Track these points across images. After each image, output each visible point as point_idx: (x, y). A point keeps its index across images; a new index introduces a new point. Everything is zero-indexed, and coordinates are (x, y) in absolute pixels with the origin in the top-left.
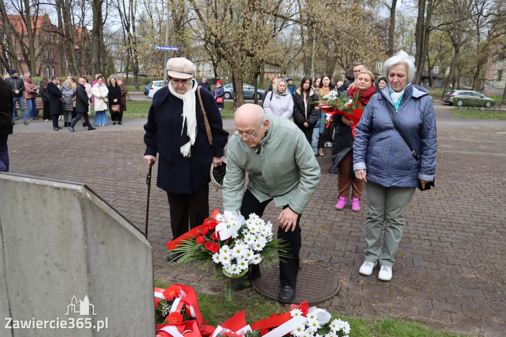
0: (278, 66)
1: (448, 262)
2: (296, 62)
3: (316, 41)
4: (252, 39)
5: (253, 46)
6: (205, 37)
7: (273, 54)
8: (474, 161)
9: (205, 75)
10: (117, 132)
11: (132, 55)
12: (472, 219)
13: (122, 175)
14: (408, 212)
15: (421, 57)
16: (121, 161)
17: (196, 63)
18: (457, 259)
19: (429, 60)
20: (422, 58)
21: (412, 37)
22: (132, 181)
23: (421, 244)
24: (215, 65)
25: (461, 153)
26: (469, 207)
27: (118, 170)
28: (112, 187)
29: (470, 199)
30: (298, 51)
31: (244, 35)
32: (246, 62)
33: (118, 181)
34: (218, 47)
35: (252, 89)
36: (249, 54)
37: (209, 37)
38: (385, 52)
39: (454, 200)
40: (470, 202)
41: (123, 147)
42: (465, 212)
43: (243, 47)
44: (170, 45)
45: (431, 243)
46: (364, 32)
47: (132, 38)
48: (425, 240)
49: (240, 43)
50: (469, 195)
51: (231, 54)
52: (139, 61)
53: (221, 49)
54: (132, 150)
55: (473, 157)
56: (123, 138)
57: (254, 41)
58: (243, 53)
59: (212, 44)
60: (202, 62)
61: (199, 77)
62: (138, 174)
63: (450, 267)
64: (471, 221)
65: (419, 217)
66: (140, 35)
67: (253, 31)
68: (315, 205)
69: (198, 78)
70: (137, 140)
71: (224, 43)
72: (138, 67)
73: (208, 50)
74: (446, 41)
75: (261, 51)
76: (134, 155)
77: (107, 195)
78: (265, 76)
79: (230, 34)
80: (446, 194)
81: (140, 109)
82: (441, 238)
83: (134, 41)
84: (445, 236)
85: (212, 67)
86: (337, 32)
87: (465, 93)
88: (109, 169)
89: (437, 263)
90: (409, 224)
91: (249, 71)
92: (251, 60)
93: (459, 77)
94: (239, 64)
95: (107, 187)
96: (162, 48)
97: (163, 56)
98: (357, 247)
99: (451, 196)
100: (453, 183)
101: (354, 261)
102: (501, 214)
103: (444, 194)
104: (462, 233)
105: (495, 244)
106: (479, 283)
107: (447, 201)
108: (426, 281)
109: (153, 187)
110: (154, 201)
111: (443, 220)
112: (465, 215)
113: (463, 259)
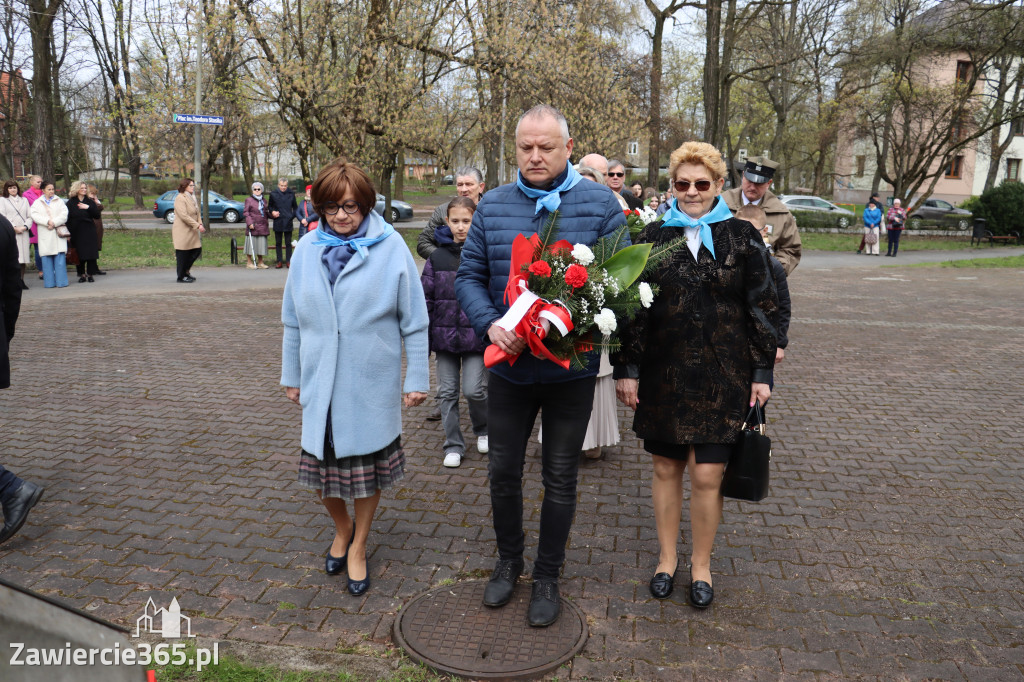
0: (432, 152)
1: (801, 560)
2: (467, 146)
3: (508, 101)
4: (378, 99)
5: (379, 113)
6: (280, 96)
7: (421, 131)
8: (830, 339)
9: (282, 173)
10: (94, 300)
11: (124, 134)
12: (840, 462)
13: (106, 399)
15: (715, 132)
16: (104, 365)
17: (262, 148)
18: (820, 551)
19: (729, 137)
20: (719, 135)
21: (697, 93)
22: (127, 412)
23: (744, 523)
24: (303, 154)
25: (804, 322)
26: (830, 436)
27: (93, 388)
28: (82, 428)
29: (831, 419)
30: (471, 123)
31: (362, 92)
32: (367, 145)
33: (96, 412)
34: (308, 115)
36: (370, 130)
37: (288, 95)
38: (642, 123)
39: (800, 424)
40: (832, 424)
41: (108, 333)
42: (826, 448)
43: (360, 117)
44: (204, 113)
45: (764, 519)
46: (603, 83)
47: (123, 97)
48: (751, 513)
49: (352, 107)
50: (828, 409)
51: (335, 130)
52: (141, 146)
53: (314, 120)
54: (129, 341)
55: (827, 328)
56: (108, 312)
57: (382, 103)
58: (360, 129)
59: (294, 109)
60: (276, 147)
61: (270, 177)
62: (141, 395)
63: (808, 571)
64: (838, 466)
66: (141, 89)
67: (379, 81)
69: (269, 179)
70: (139, 317)
71: (319, 108)
72: (139, 159)
73: (287, 121)
74: (759, 100)
75: (396, 125)
76: (132, 351)
77: (70, 447)
78: (407, 174)
79: (332, 89)
80: (783, 411)
81: (146, 248)
82: (784, 508)
83: (129, 104)
84: (790, 502)
85: (297, 158)
86: (549, 82)
87: (801, 201)
88: (75, 386)
89: (780, 564)
91: (373, 162)
92: (377, 142)
93: (787, 170)
94: (352, 152)
95: (70, 427)
96: (189, 119)
97: (192, 136)
98: (616, 538)
99: (794, 415)
100: (794, 386)
101: (612, 571)
102: (892, 448)
103: (780, 411)
104: (823, 494)
105: (887, 512)
106: (866, 600)
107: (787, 426)
108: (762, 605)
109: (174, 424)
110: (176, 456)
111: (784, 467)
112: (825, 454)
113: (831, 551)
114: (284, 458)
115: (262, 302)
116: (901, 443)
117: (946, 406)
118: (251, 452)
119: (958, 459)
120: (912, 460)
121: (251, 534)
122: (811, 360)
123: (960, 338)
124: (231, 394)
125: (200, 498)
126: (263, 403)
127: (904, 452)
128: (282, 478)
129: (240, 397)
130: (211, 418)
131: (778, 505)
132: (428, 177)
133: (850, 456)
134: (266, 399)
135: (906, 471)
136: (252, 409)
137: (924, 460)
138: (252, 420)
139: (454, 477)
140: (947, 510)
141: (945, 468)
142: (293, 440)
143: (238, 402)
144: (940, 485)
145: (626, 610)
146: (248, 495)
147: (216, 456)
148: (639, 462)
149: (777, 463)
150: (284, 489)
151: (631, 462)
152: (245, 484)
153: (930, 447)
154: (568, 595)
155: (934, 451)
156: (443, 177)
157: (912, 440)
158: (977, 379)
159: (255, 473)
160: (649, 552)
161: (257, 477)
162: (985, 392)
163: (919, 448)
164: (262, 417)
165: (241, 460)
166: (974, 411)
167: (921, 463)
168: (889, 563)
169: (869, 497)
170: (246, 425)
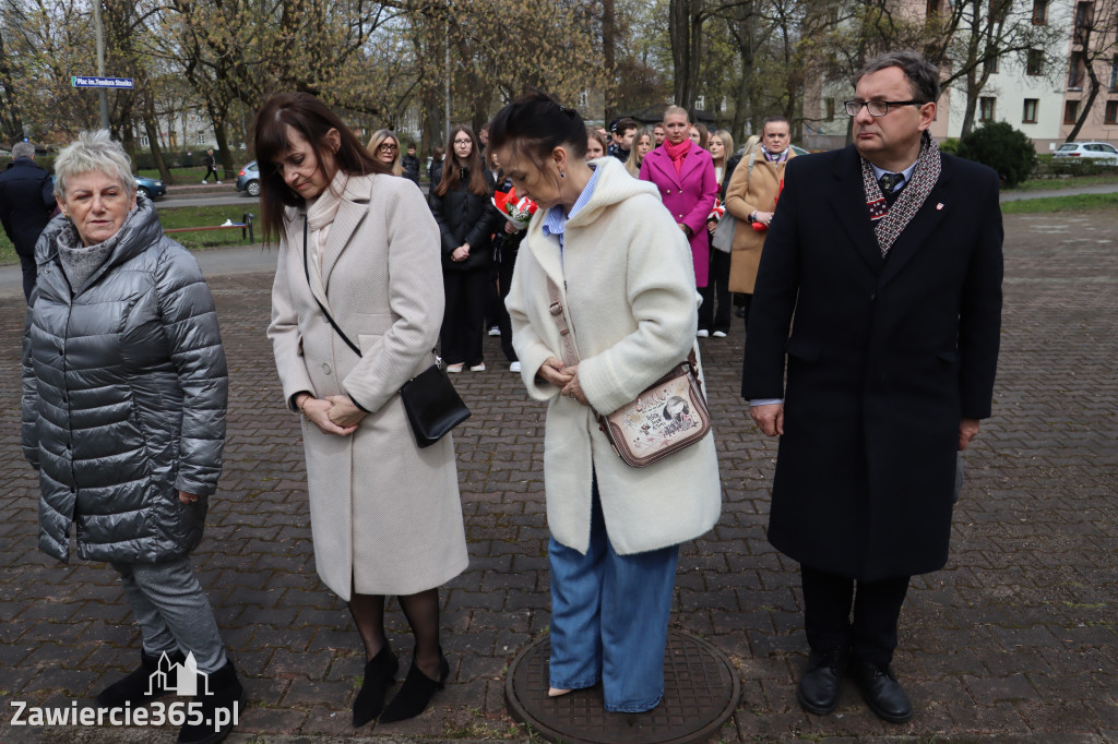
98: (725, 554)
101: (737, 597)
105: (1004, 499)
106: (1028, 606)
108: (920, 622)
113: (966, 551)
114: (295, 485)
117: (1012, 372)
118: (253, 481)
119: (1050, 431)
120: (1003, 436)
121: (288, 588)
125: (209, 546)
126: (247, 417)
134: (250, 412)
135: (1002, 449)
136: (236, 425)
137: (1017, 435)
138: (242, 438)
139: (508, 494)
140: (1066, 492)
141: (1042, 443)
144: (1045, 463)
145: (772, 644)
146: (267, 537)
152: (258, 523)
153: (1016, 420)
154: (696, 633)
155: (1022, 423)
158: (1031, 339)
159: (265, 507)
160: (769, 569)
161: (271, 513)
162: (1044, 353)
163: (1004, 421)
164: (252, 436)
165: (244, 493)
166: (1042, 375)
167: (1015, 439)
168: (1034, 559)
169: (977, 483)
170: (235, 447)
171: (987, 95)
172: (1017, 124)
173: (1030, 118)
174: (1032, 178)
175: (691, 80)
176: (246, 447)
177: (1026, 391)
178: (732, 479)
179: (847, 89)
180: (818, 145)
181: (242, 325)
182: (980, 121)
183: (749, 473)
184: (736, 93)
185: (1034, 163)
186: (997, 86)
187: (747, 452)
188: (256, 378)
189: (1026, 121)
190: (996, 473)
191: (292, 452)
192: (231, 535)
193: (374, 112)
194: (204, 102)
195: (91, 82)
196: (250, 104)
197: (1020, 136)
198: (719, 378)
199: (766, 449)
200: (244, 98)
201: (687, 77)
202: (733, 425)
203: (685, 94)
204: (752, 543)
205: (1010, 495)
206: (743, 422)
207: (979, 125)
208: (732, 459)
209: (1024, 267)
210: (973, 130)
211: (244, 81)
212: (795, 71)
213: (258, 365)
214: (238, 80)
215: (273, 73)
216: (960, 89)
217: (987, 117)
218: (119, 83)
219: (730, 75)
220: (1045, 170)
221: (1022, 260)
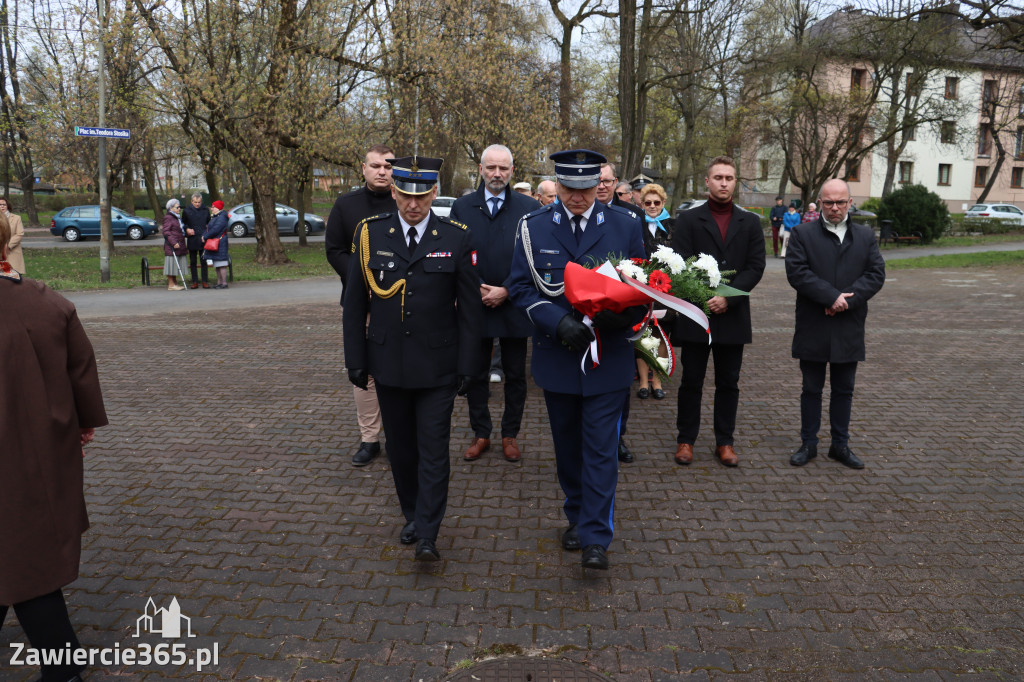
8: (780, 349)
9: (185, 186)
14: (707, 486)
17: (163, 161)
18: (853, 596)
23: (765, 566)
35: (292, 213)
45: (784, 561)
48: (767, 553)
49: (266, 118)
55: (774, 339)
60: (177, 160)
61: (172, 191)
64: (836, 492)
65: (734, 496)
68: (503, 489)
78: (315, 185)
80: (762, 432)
89: (818, 613)
90: (720, 516)
93: (696, 175)
98: (636, 593)
99: (773, 436)
100: (761, 404)
101: (644, 635)
102: (883, 468)
103: (759, 432)
104: (832, 524)
105: (904, 543)
106: (920, 650)
107: (770, 448)
108: (816, 665)
109: (109, 478)
110: (118, 518)
111: (783, 497)
112: (819, 479)
113: (865, 594)
114: (243, 514)
115: (183, 328)
116: (889, 461)
117: (918, 419)
118: (204, 509)
119: (951, 476)
120: (906, 481)
121: (224, 615)
122: (769, 374)
123: (904, 343)
124: (169, 438)
125: (155, 571)
126: (205, 447)
127: (896, 471)
128: (244, 540)
129: (179, 441)
130: (151, 468)
131: (792, 541)
132: (334, 188)
133: (845, 480)
134: (209, 442)
135: (905, 493)
136: (195, 454)
137: (920, 480)
138: (199, 469)
140: (962, 537)
141: (943, 488)
142: (248, 492)
143: (177, 447)
144: (944, 508)
146: (211, 565)
147: (165, 516)
148: (632, 499)
149: (773, 492)
150: (251, 554)
151: (623, 500)
152: (205, 550)
153: (920, 465)
154: (605, 670)
155: (924, 469)
156: (350, 187)
157: (899, 458)
158: (937, 387)
159: (213, 535)
160: (676, 609)
161: (217, 541)
162: (949, 401)
163: (908, 466)
164: (209, 465)
165: (194, 520)
166: (946, 422)
167: (917, 484)
168: (928, 603)
169: (879, 526)
170: (192, 475)
171: (904, 160)
172: (932, 186)
173: (944, 181)
174: (946, 236)
175: (636, 142)
176: (202, 476)
177: (930, 437)
178: (650, 519)
179: (778, 152)
180: (753, 202)
181: (212, 358)
182: (899, 183)
183: (666, 514)
184: (679, 154)
185: (947, 221)
186: (914, 152)
187: (666, 492)
188: (219, 410)
189: (940, 183)
190: (898, 517)
191: (243, 482)
192: (177, 562)
193: (349, 165)
194: (197, 151)
195: (92, 132)
196: (235, 156)
197: (934, 197)
198: (645, 421)
199: (684, 490)
200: (231, 149)
201: (632, 140)
202: (655, 466)
203: (631, 155)
204: (663, 582)
205: (910, 539)
206: (664, 464)
207: (898, 187)
208: (651, 500)
209: (934, 318)
210: (892, 190)
211: (231, 133)
212: (733, 136)
213: (222, 397)
214: (226, 133)
215: (258, 127)
216: (879, 154)
217: (906, 179)
218: (117, 133)
219: (675, 138)
220: (958, 228)
221: (933, 311)
